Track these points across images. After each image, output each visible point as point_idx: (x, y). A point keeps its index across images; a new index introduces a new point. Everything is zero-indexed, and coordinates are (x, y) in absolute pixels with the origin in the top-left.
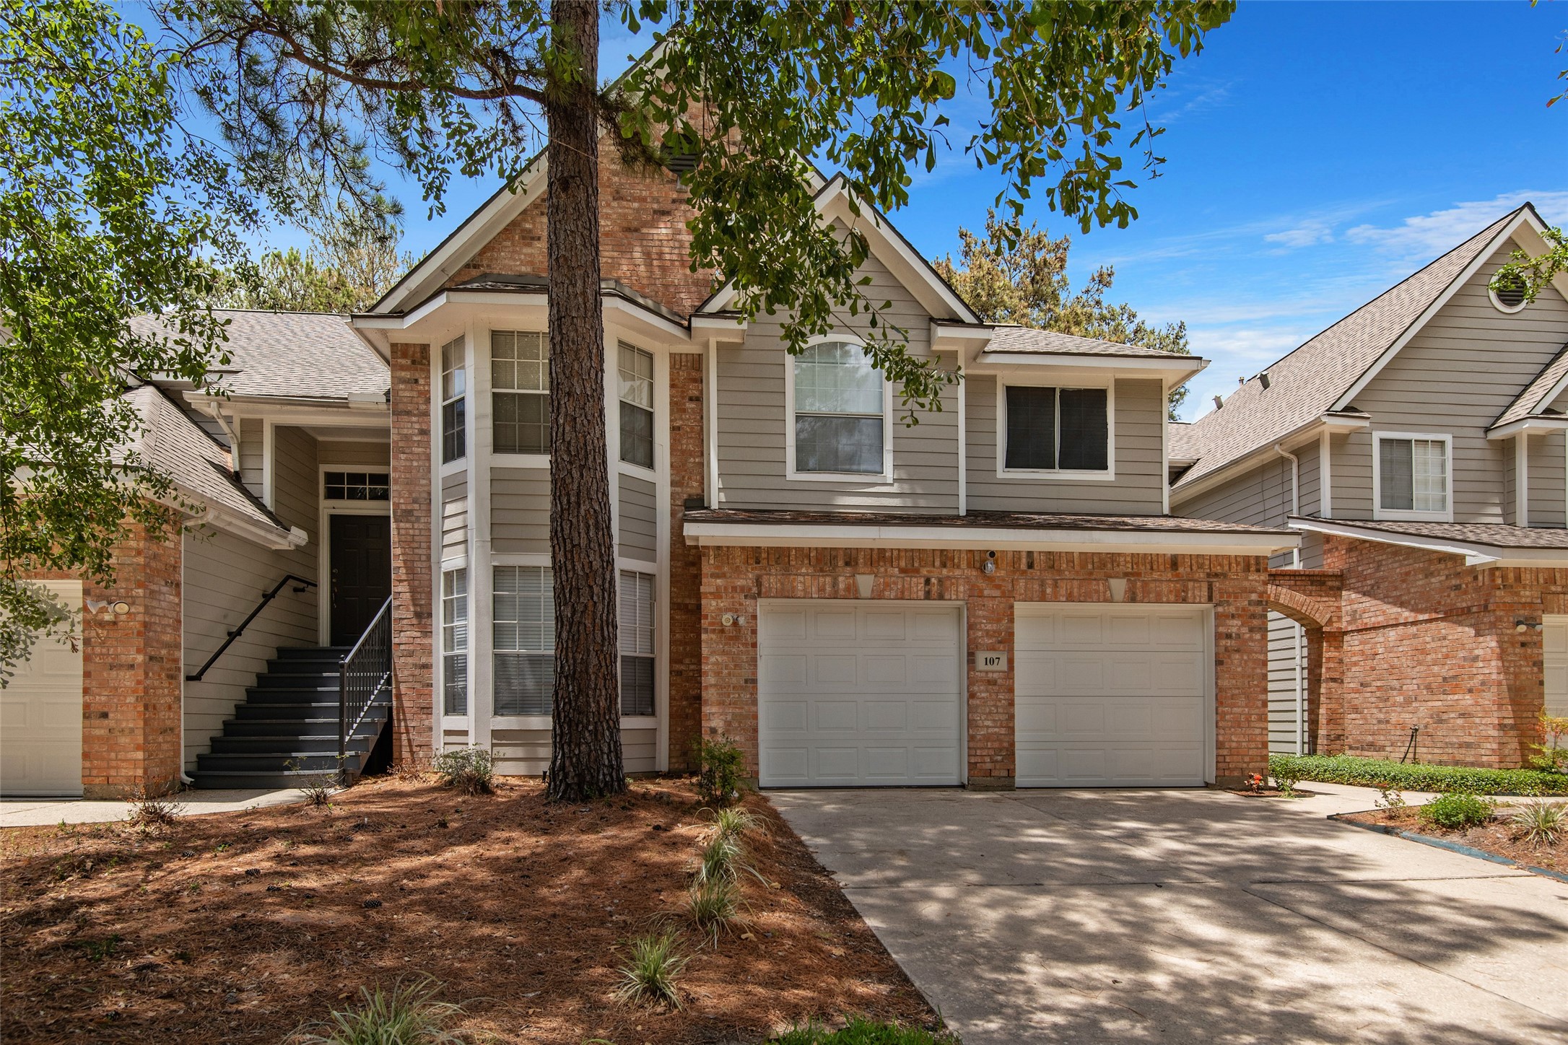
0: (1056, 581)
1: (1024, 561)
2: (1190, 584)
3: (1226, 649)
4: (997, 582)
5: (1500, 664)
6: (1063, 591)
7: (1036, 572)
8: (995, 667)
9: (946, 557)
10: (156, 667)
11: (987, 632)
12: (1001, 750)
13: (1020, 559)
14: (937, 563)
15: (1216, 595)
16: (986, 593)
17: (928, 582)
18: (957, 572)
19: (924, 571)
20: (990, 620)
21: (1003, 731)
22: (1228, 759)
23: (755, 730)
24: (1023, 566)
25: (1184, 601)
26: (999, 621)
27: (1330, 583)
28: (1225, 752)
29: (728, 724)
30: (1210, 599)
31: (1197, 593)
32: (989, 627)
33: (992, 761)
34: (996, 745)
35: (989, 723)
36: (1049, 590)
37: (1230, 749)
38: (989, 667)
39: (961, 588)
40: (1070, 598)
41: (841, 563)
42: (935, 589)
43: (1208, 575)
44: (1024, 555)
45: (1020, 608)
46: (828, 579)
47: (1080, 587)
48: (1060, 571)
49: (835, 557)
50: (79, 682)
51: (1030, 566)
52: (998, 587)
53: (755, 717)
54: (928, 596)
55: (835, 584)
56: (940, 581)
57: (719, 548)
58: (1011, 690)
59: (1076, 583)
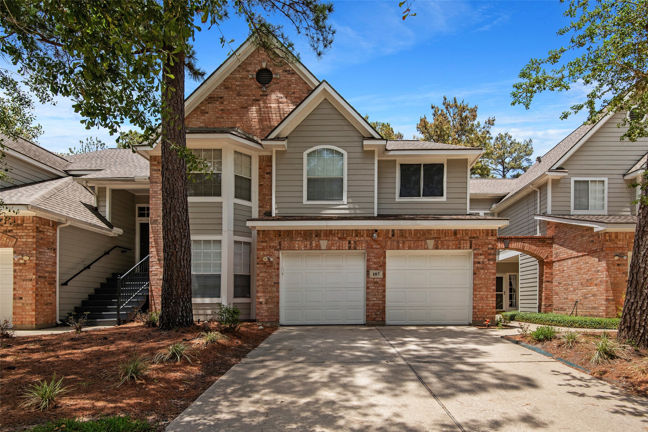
0: (404, 241)
1: (391, 233)
2: (462, 242)
3: (478, 268)
4: (379, 242)
5: (607, 273)
6: (407, 245)
7: (396, 238)
8: (377, 277)
9: (358, 232)
10: (42, 280)
11: (374, 262)
12: (379, 310)
13: (389, 233)
14: (354, 235)
15: (473, 246)
16: (374, 247)
17: (350, 242)
18: (362, 239)
19: (348, 238)
20: (375, 258)
21: (380, 302)
22: (477, 313)
23: (278, 303)
24: (390, 235)
25: (459, 248)
26: (379, 258)
27: (547, 241)
29: (267, 300)
30: (471, 248)
31: (465, 245)
32: (375, 260)
33: (376, 314)
34: (377, 308)
35: (375, 299)
36: (401, 245)
37: (479, 309)
38: (375, 277)
39: (364, 245)
40: (410, 248)
41: (314, 236)
42: (353, 246)
43: (470, 238)
44: (391, 231)
45: (388, 252)
46: (308, 242)
47: (414, 244)
48: (405, 237)
49: (311, 234)
50: (12, 286)
51: (393, 235)
52: (379, 244)
53: (278, 297)
54: (350, 248)
55: (311, 244)
56: (355, 242)
57: (264, 231)
58: (384, 286)
59: (412, 242)
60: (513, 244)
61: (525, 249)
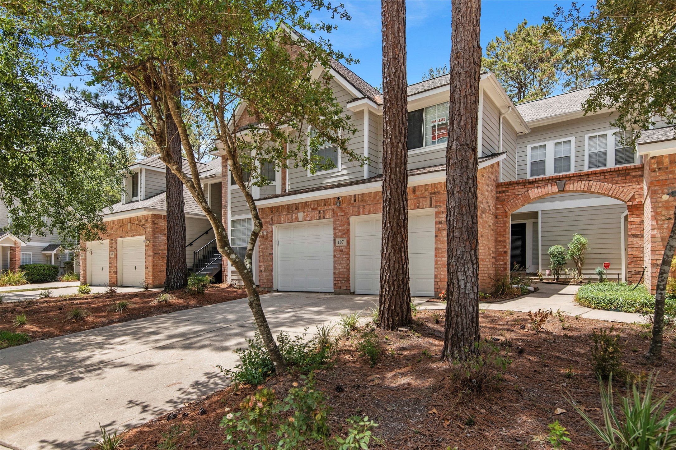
0: (364, 206)
1: (353, 199)
2: (421, 199)
3: (439, 229)
4: (343, 209)
6: (367, 210)
7: (357, 203)
8: (342, 245)
9: (326, 202)
10: (157, 256)
11: (340, 230)
12: (344, 278)
13: (351, 199)
14: (323, 205)
15: (434, 203)
16: (339, 214)
17: (320, 212)
18: (330, 207)
19: (319, 209)
20: (341, 225)
21: (345, 270)
22: (439, 284)
23: (272, 271)
24: (352, 201)
25: (418, 208)
26: (344, 225)
27: (633, 174)
28: (438, 280)
29: (265, 268)
30: (431, 205)
31: (424, 203)
32: (340, 228)
33: (341, 283)
34: (342, 276)
35: (340, 267)
36: (361, 210)
37: (440, 278)
38: (340, 245)
39: (330, 214)
40: (369, 213)
41: (294, 209)
42: (322, 215)
43: (431, 194)
44: (353, 197)
45: (352, 219)
46: (290, 216)
47: (373, 207)
48: (366, 201)
49: (292, 207)
50: (144, 260)
51: (355, 201)
52: (344, 211)
53: (272, 266)
54: (320, 218)
55: (292, 217)
56: (324, 211)
57: (262, 209)
58: (348, 254)
59: (372, 206)
60: (572, 185)
61: (593, 190)
